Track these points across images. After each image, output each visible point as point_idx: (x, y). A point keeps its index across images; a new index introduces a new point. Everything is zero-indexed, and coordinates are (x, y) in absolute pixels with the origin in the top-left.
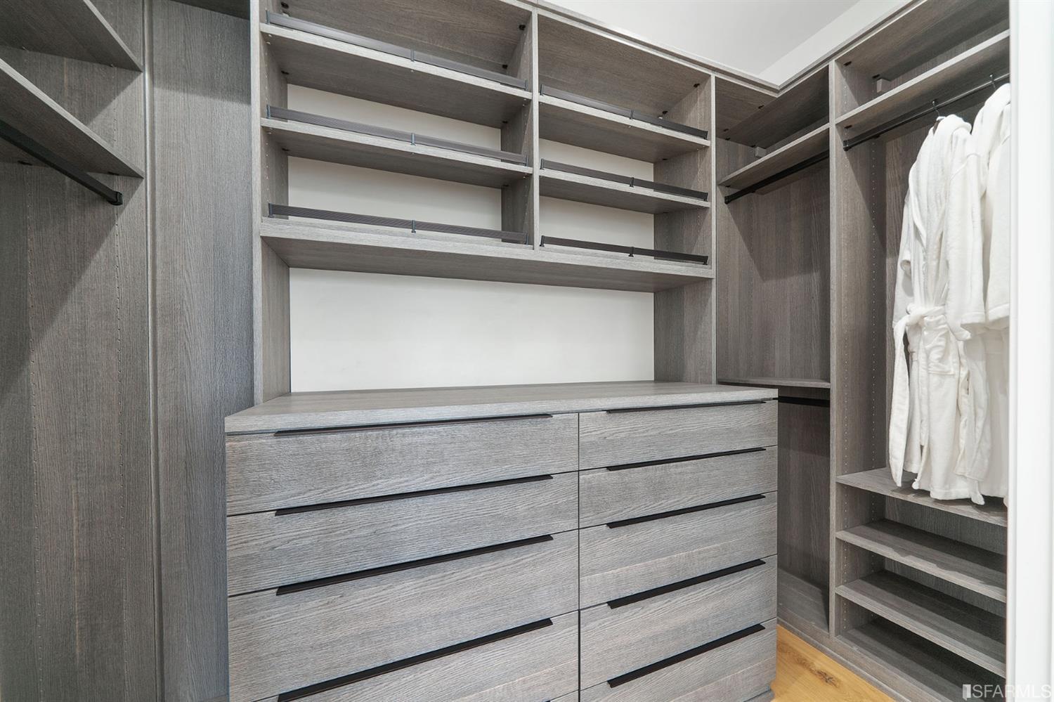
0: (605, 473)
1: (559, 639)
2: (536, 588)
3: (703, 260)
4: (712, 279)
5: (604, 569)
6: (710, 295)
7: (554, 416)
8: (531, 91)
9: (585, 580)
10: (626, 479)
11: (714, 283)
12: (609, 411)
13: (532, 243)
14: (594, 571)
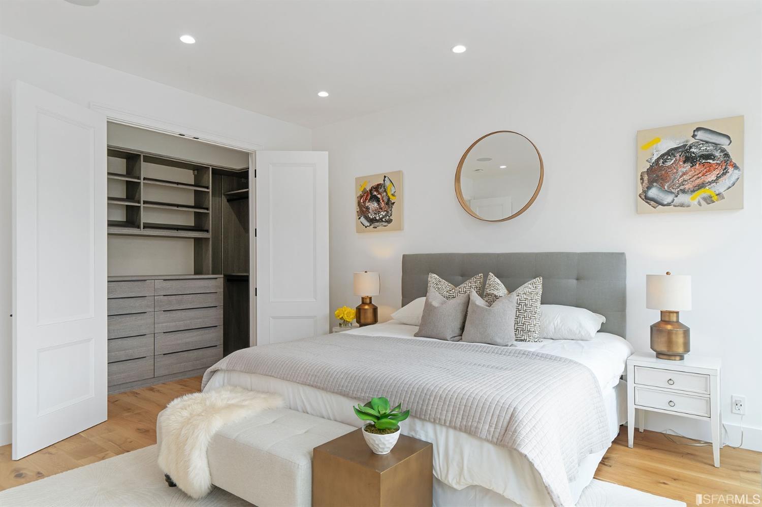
0: (162, 296)
1: (148, 340)
2: (141, 326)
3: (207, 231)
4: (209, 238)
5: (162, 323)
6: (209, 243)
7: (148, 281)
8: (140, 179)
9: (156, 326)
10: (169, 299)
11: (211, 239)
12: (164, 280)
13: (140, 228)
14: (158, 323)
